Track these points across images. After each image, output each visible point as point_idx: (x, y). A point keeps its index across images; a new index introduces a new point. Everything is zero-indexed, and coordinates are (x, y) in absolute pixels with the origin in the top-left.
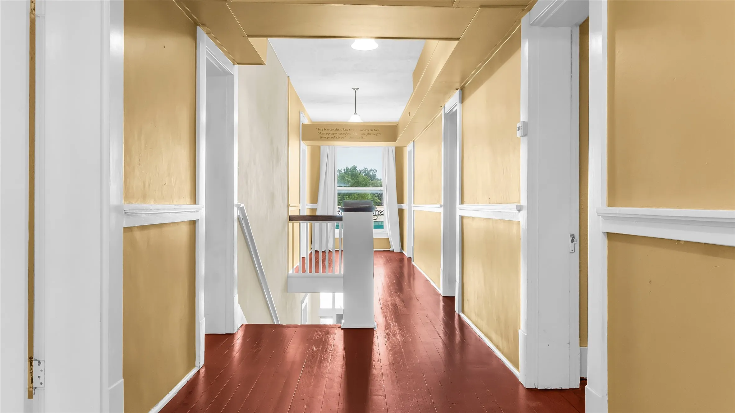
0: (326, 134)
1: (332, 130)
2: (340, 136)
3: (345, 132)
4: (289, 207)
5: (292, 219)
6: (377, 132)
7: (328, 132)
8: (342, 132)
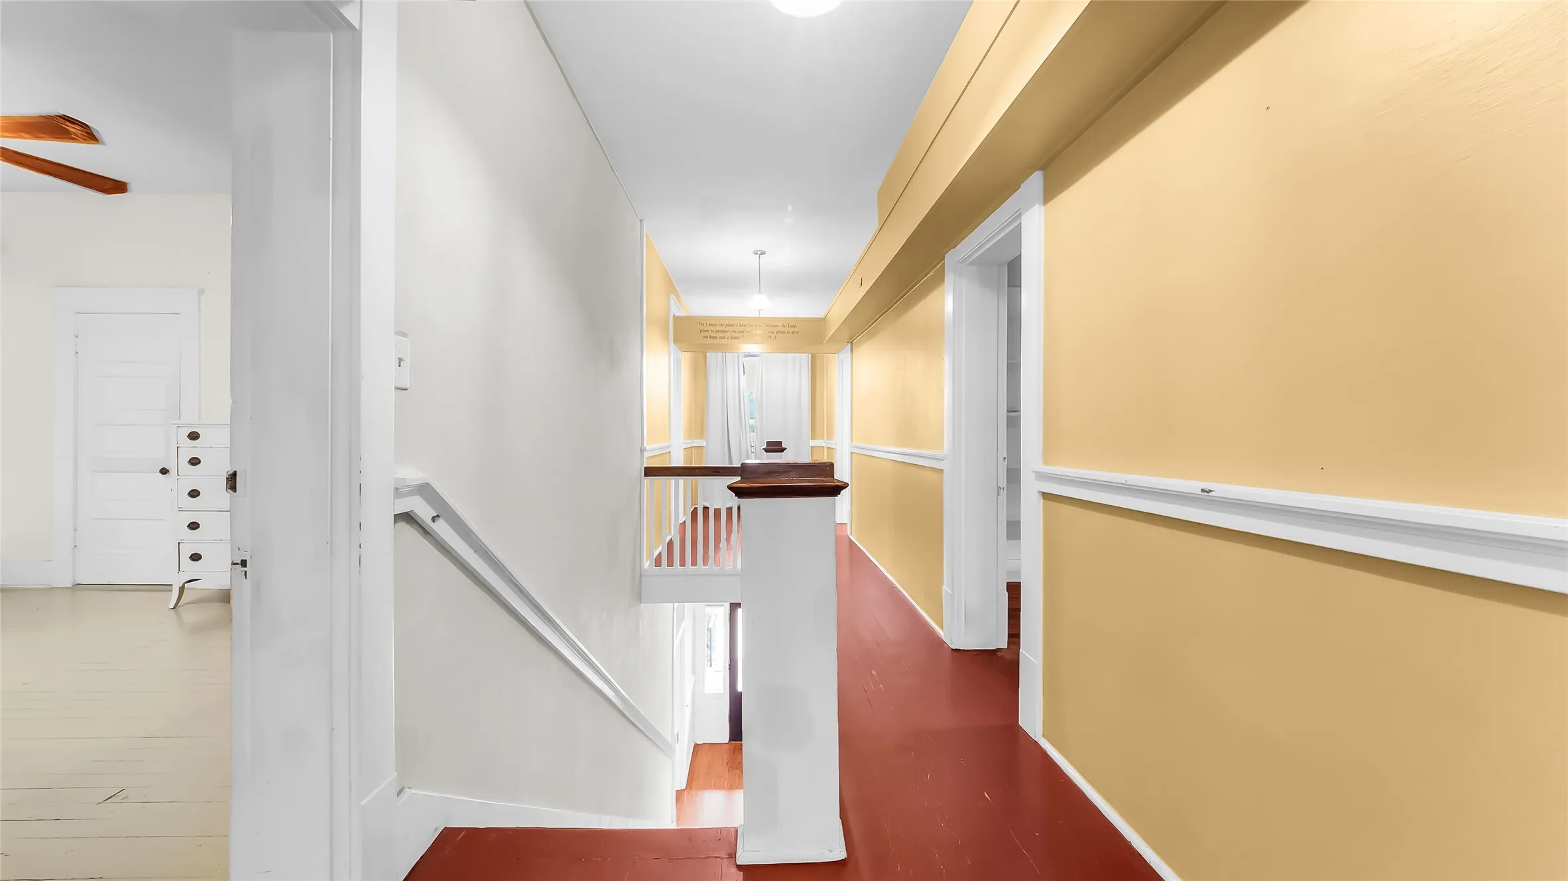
0: (713, 331)
1: (721, 325)
2: (734, 334)
3: (742, 329)
4: (645, 453)
5: (650, 472)
6: (793, 329)
7: (715, 328)
8: (738, 329)
